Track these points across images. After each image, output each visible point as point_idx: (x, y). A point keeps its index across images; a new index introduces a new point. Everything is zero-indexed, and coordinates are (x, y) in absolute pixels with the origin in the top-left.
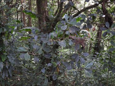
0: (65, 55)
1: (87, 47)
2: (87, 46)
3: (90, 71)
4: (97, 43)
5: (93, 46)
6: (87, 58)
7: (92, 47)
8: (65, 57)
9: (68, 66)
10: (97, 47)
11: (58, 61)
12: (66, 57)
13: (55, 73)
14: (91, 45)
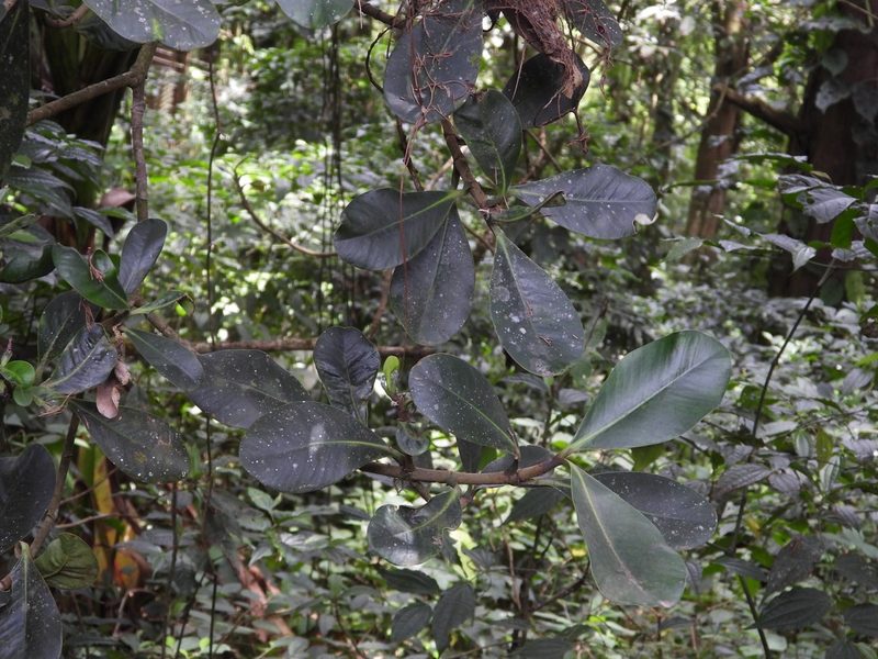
0: (254, 259)
1: (663, 118)
2: (667, 89)
3: (671, 507)
4: (841, 41)
5: (766, 89)
6: (654, 308)
7: (757, 109)
8: (251, 303)
9: (264, 426)
10: (844, 109)
11: (75, 327)
12: (263, 305)
13: (37, 570)
14: (731, 64)
